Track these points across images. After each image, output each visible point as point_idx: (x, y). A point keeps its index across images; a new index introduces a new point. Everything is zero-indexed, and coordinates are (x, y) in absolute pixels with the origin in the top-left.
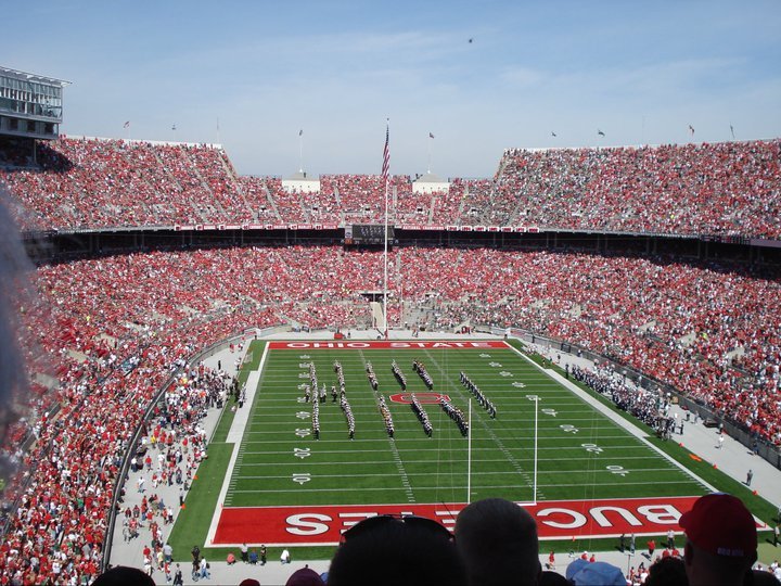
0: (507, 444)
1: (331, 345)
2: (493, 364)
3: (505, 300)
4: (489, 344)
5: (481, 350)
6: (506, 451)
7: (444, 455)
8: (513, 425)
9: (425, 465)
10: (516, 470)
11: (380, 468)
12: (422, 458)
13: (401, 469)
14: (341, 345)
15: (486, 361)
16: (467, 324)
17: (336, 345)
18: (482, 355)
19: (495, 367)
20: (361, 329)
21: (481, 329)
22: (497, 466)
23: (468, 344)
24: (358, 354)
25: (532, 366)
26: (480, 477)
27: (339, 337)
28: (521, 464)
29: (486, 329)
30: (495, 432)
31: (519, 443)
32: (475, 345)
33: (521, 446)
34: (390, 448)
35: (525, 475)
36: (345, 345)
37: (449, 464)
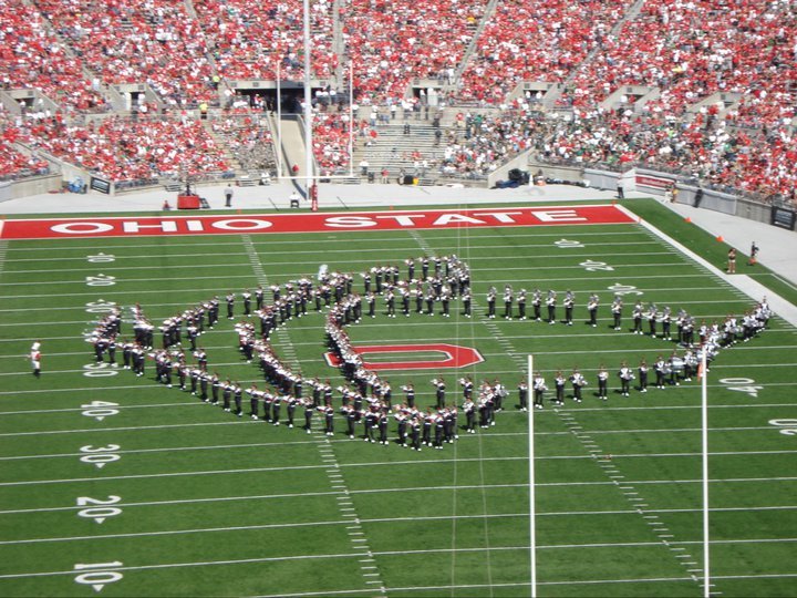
0: (629, 469)
1: (169, 226)
2: (589, 266)
3: (621, 97)
4: (580, 212)
5: (558, 229)
6: (629, 489)
7: (469, 501)
8: (642, 420)
9: (420, 529)
10: (655, 537)
11: (306, 540)
12: (414, 508)
13: (359, 541)
14: (195, 226)
15: (574, 257)
16: (522, 164)
17: (182, 225)
18: (562, 244)
19: (598, 273)
20: (246, 183)
21: (558, 174)
22: (606, 528)
23: (525, 217)
24: (242, 248)
25: (693, 267)
26: (562, 557)
27: (190, 203)
28: (668, 520)
29: (572, 175)
30: (596, 439)
31: (663, 468)
32: (543, 216)
33: (667, 473)
34: (328, 487)
35: (681, 549)
36: (207, 223)
37: (479, 524)
